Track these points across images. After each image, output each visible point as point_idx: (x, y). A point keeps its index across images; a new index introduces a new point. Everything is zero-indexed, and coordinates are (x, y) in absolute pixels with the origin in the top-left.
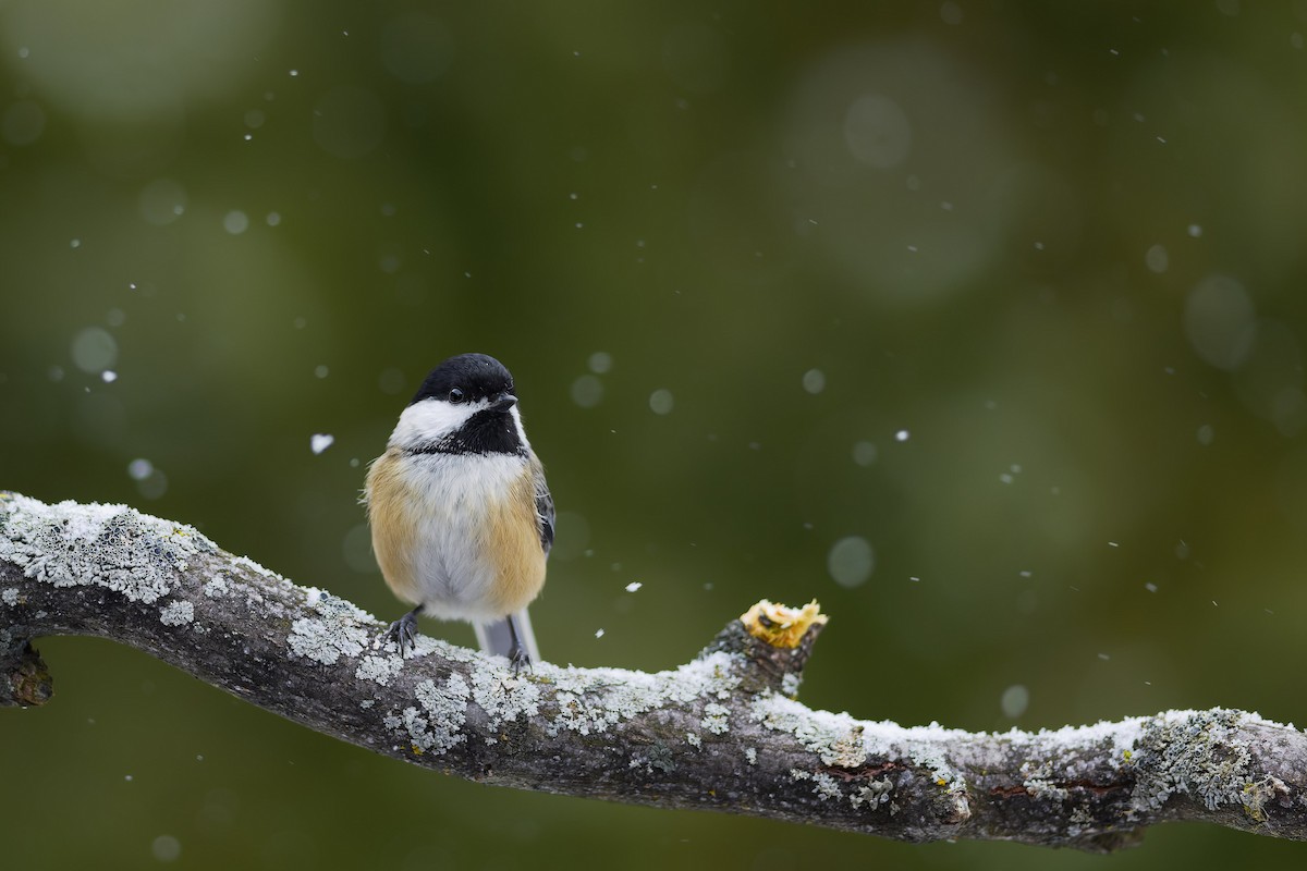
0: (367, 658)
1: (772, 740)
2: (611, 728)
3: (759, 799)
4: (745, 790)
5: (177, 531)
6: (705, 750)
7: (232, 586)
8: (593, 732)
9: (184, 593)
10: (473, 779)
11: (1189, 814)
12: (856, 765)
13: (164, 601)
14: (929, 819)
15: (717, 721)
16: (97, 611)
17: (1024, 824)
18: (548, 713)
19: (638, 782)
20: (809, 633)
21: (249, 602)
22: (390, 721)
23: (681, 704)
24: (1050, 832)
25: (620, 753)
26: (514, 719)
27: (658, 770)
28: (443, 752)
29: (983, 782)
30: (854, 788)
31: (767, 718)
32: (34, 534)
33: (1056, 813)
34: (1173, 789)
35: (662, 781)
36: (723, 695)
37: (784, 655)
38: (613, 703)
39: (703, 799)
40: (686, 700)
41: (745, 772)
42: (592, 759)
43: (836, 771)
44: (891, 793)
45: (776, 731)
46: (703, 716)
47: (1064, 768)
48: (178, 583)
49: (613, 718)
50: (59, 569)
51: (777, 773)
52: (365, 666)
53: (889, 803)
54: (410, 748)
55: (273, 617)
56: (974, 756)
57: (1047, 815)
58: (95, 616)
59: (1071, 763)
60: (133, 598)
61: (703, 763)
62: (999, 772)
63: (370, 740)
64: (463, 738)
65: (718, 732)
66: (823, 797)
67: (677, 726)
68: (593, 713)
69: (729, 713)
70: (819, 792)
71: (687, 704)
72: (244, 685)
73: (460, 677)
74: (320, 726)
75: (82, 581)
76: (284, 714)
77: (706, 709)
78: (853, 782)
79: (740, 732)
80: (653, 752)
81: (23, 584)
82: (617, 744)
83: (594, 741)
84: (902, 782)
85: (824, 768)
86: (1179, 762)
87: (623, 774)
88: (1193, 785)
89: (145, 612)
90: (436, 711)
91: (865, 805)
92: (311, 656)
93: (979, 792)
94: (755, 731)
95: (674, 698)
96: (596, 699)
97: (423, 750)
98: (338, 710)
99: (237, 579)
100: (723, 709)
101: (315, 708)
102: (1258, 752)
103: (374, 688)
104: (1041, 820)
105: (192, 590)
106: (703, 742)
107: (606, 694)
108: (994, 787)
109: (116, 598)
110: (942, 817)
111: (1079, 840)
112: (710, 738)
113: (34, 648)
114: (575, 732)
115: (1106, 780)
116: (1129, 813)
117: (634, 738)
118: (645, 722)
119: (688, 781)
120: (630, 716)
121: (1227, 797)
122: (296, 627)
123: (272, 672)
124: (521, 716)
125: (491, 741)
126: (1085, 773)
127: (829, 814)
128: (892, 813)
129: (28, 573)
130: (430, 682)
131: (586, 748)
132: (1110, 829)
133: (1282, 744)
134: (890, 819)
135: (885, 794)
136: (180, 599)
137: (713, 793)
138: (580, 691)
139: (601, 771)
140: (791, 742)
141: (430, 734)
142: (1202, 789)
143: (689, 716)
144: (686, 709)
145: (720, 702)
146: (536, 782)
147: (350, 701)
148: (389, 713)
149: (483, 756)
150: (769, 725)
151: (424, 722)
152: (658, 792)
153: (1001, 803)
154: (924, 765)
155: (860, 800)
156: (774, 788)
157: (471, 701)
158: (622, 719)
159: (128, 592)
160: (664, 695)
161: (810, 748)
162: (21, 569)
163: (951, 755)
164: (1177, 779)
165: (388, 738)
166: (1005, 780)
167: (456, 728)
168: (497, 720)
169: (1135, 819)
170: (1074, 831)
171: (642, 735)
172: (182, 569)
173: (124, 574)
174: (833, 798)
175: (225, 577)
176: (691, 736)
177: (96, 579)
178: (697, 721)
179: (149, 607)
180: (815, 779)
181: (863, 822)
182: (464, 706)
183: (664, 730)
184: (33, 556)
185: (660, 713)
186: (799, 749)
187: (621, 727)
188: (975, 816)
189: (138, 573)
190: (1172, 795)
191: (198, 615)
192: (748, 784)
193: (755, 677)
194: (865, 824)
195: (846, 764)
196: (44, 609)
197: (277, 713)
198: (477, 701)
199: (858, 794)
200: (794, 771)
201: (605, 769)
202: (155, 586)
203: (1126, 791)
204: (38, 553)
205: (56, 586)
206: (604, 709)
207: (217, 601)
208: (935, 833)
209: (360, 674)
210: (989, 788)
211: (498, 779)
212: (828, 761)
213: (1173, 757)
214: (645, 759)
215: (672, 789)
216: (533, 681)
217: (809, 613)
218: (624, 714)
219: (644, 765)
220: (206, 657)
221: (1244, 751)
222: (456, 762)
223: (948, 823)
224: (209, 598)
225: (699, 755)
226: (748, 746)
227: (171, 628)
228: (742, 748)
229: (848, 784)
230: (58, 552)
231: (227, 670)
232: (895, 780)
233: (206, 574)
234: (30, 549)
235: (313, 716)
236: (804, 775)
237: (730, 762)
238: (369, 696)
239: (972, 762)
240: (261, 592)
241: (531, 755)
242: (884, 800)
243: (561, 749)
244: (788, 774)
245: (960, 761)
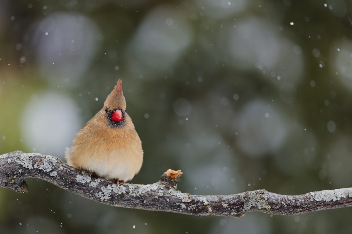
0: (91, 182)
1: (172, 197)
2: (140, 195)
3: (170, 208)
4: (167, 207)
5: (53, 158)
6: (159, 199)
7: (64, 168)
8: (136, 196)
9: (55, 170)
10: (113, 205)
11: (255, 210)
12: (189, 202)
13: (51, 171)
14: (204, 212)
15: (161, 193)
16: (38, 173)
17: (222, 212)
18: (127, 193)
19: (145, 206)
20: (179, 176)
21: (68, 171)
22: (96, 194)
23: (154, 190)
24: (228, 214)
25: (142, 200)
26: (121, 194)
27: (149, 203)
28: (107, 200)
29: (214, 205)
30: (188, 206)
31: (171, 193)
32: (25, 159)
33: (229, 210)
34: (252, 205)
35: (150, 205)
36: (162, 188)
37: (174, 180)
38: (140, 190)
39: (158, 209)
40: (155, 189)
41: (167, 203)
42: (136, 201)
43: (185, 203)
44: (196, 207)
45: (173, 195)
46: (158, 193)
47: (230, 201)
48: (53, 168)
49: (140, 193)
50: (30, 165)
51: (173, 203)
52: (91, 184)
53: (196, 209)
54: (100, 200)
55: (73, 174)
56: (212, 199)
57: (227, 211)
58: (37, 174)
59: (232, 200)
60: (45, 171)
61: (158, 202)
62: (217, 203)
63: (92, 198)
64: (111, 197)
65: (161, 196)
66: (182, 208)
67: (153, 194)
68: (136, 192)
69: (163, 192)
70: (182, 207)
71: (155, 190)
72: (67, 187)
73: (110, 186)
74: (82, 195)
75: (35, 168)
76: (75, 193)
77: (159, 191)
78: (188, 205)
79: (166, 196)
80: (149, 200)
81: (23, 168)
82: (141, 198)
83: (137, 198)
84: (198, 205)
85: (182, 202)
86: (253, 200)
87: (143, 204)
88: (256, 204)
89: (47, 173)
90: (105, 192)
91: (191, 210)
92: (80, 182)
93: (213, 206)
94: (168, 195)
95: (152, 189)
96: (137, 190)
97: (103, 200)
98: (86, 192)
99: (65, 167)
100: (162, 191)
101: (81, 192)
102: (269, 198)
103: (93, 188)
104: (226, 211)
105: (56, 169)
106: (159, 197)
107: (139, 189)
108: (216, 205)
109: (41, 171)
110: (206, 212)
111: (233, 215)
112: (160, 197)
113: (25, 181)
114: (133, 196)
115: (239, 204)
116: (243, 210)
117: (145, 197)
118: (147, 194)
119: (155, 205)
120: (144, 193)
121: (263, 207)
122: (77, 176)
123: (73, 185)
124: (122, 193)
125: (116, 198)
126: (234, 203)
127: (184, 211)
128: (196, 211)
129: (24, 166)
130: (104, 187)
131: (135, 199)
132: (239, 213)
133: (273, 196)
134: (196, 212)
135: (195, 207)
136: (54, 171)
137: (161, 208)
138: (134, 188)
139: (138, 204)
140: (176, 197)
141: (104, 197)
142: (258, 205)
143: (155, 193)
144: (155, 191)
145: (162, 190)
146: (125, 206)
147: (88, 190)
148: (96, 193)
149: (115, 201)
150: (171, 194)
151: (103, 195)
152: (150, 207)
153: (218, 208)
154: (202, 202)
155: (190, 208)
156: (173, 206)
157: (112, 190)
158: (142, 193)
159: (44, 170)
160: (150, 188)
161: (180, 199)
162: (22, 165)
163: (208, 199)
164: (253, 203)
165: (96, 198)
166: (218, 204)
167: (109, 196)
168: (117, 194)
169: (244, 211)
170: (232, 214)
171: (146, 196)
172: (54, 165)
173: (43, 166)
174: (184, 208)
175: (63, 167)
176: (156, 197)
177: (37, 167)
178: (157, 194)
179: (48, 173)
180: (181, 204)
181: (190, 213)
182: (111, 191)
183: (150, 195)
184: (25, 163)
185: (150, 192)
186: (177, 199)
187: (142, 195)
188: (213, 211)
189: (46, 166)
190: (252, 207)
191: (58, 174)
192: (167, 206)
193: (168, 184)
194: (191, 213)
195: (187, 202)
196: (27, 173)
197: (74, 193)
198: (114, 190)
199: (189, 207)
200: (176, 203)
201: (139, 203)
202: (49, 168)
203: (242, 205)
204: (26, 162)
205: (29, 169)
206: (139, 192)
207: (61, 171)
208: (205, 215)
209: (90, 185)
210: (215, 206)
211: (118, 205)
212: (183, 201)
213: (252, 199)
214: (147, 201)
215: (152, 207)
216: (124, 186)
217: (179, 172)
218: (143, 192)
219: (147, 202)
220: (60, 182)
221: (266, 198)
222: (109, 202)
223: (207, 213)
224: (60, 171)
225: (158, 200)
226: (167, 198)
227: (53, 177)
228: (166, 199)
229: (187, 205)
230: (30, 162)
231: (64, 185)
232: (197, 204)
233: (59, 166)
234: (24, 162)
235: (81, 193)
236: (179, 204)
237: (164, 202)
238: (92, 189)
239: (212, 200)
240: (70, 169)
241: (124, 201)
242: (194, 209)
243: (130, 199)
244: (175, 204)
245: (209, 201)
